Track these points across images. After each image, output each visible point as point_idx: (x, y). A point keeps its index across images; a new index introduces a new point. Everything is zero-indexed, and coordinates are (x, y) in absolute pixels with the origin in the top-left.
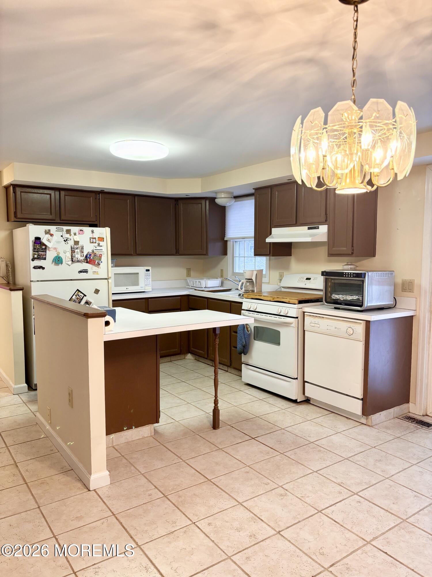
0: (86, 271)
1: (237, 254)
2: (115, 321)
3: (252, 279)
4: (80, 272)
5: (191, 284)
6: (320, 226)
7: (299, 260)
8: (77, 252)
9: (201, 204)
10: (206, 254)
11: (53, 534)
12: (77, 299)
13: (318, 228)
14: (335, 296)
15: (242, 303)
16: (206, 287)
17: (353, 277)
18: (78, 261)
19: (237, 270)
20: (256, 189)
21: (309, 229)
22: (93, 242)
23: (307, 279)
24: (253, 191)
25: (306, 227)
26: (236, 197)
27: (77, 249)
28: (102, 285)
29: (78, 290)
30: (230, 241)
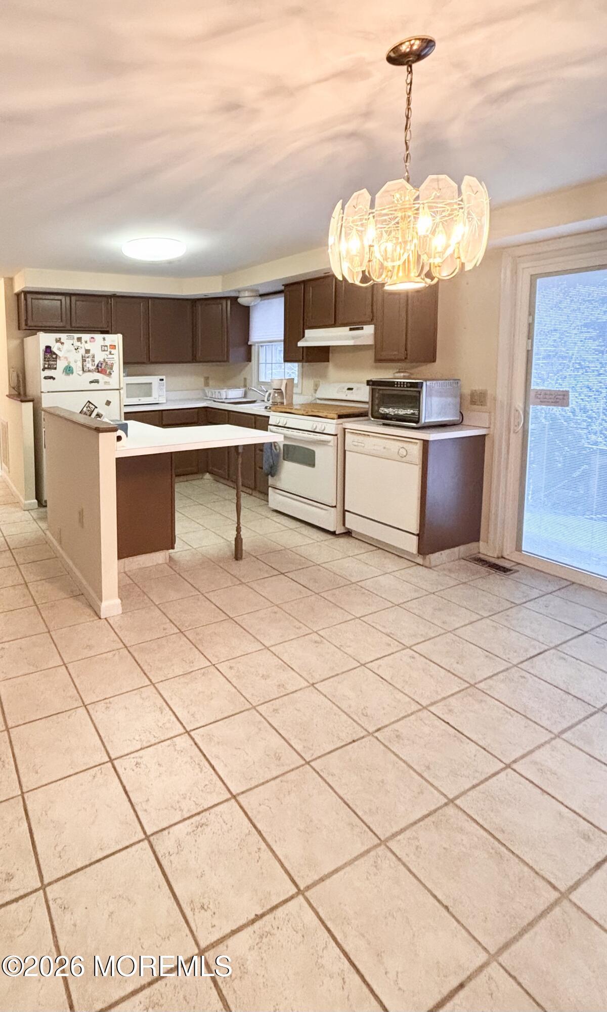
0: (97, 381)
1: (262, 360)
2: (127, 436)
3: (280, 389)
4: (91, 382)
5: (209, 395)
6: (364, 327)
7: (339, 367)
8: (88, 361)
9: (222, 304)
10: (227, 361)
11: (64, 662)
12: (88, 411)
13: (362, 328)
14: (384, 410)
15: (269, 417)
16: (226, 399)
17: (407, 387)
18: (89, 371)
19: (262, 379)
20: (286, 286)
21: (351, 329)
22: (104, 351)
23: (349, 389)
24: (283, 288)
25: (348, 328)
26: (261, 296)
27: (88, 357)
28: (113, 397)
29: (89, 402)
30: (255, 345)
